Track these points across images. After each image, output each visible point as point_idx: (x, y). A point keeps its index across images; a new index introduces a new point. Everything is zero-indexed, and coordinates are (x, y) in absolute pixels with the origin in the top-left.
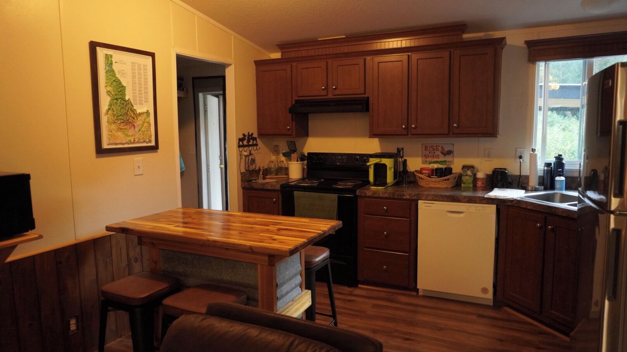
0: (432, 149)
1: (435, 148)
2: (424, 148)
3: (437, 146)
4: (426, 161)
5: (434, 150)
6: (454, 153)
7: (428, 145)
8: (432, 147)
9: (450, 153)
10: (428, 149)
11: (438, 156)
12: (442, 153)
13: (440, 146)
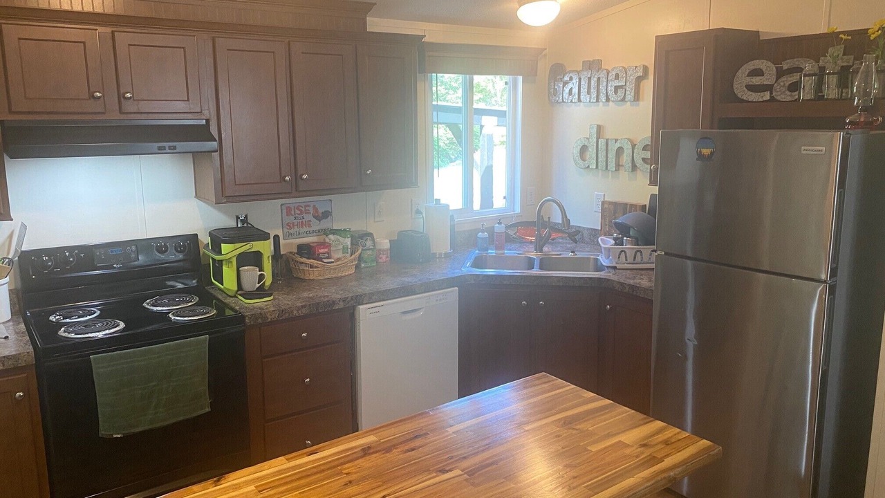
0: (299, 212)
1: (303, 209)
2: (284, 211)
3: (306, 206)
4: (290, 234)
5: (302, 213)
6: (333, 214)
7: (292, 206)
8: (298, 209)
9: (326, 215)
10: (293, 212)
11: (308, 224)
12: (314, 217)
13: (312, 206)
